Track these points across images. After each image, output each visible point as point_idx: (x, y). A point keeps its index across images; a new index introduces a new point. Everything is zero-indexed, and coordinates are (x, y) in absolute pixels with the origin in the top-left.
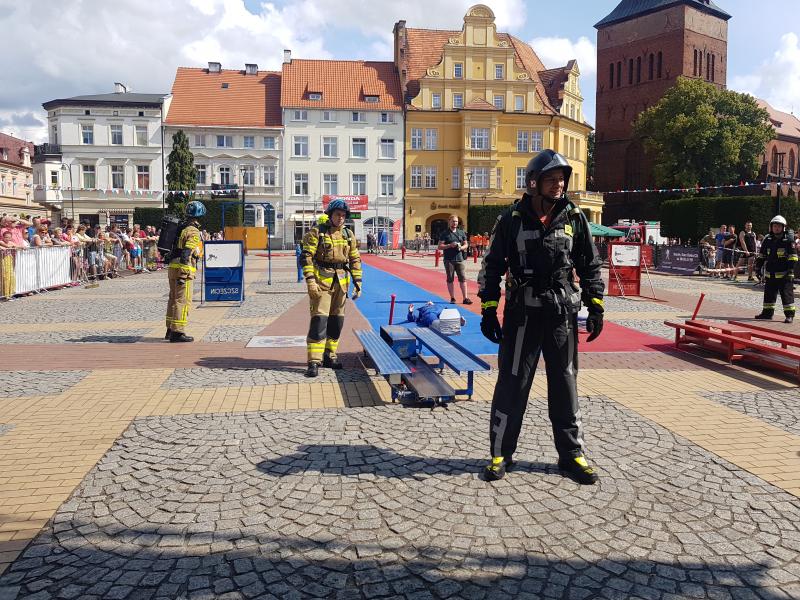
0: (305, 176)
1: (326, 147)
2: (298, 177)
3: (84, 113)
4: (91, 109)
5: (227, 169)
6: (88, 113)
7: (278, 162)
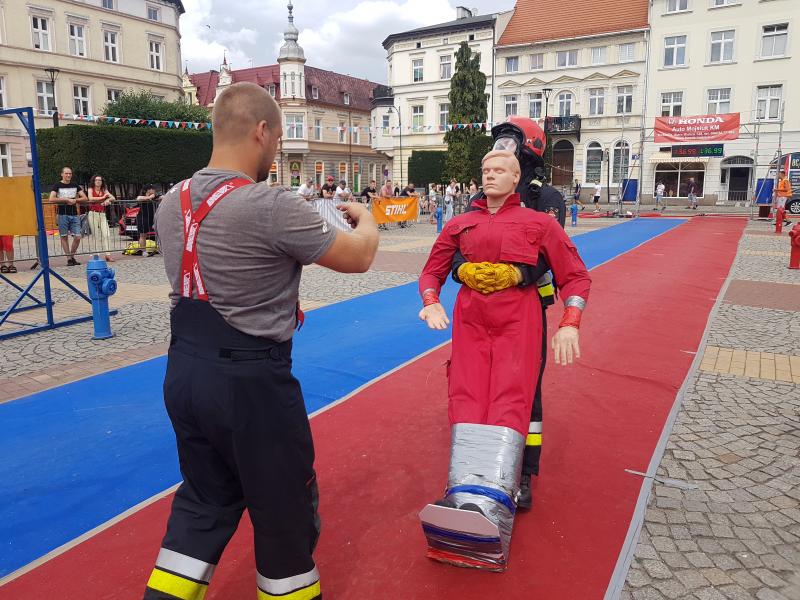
0: (678, 95)
1: (716, 48)
2: (666, 97)
3: (415, 46)
4: (421, 41)
5: (569, 97)
6: (419, 45)
7: (641, 79)
